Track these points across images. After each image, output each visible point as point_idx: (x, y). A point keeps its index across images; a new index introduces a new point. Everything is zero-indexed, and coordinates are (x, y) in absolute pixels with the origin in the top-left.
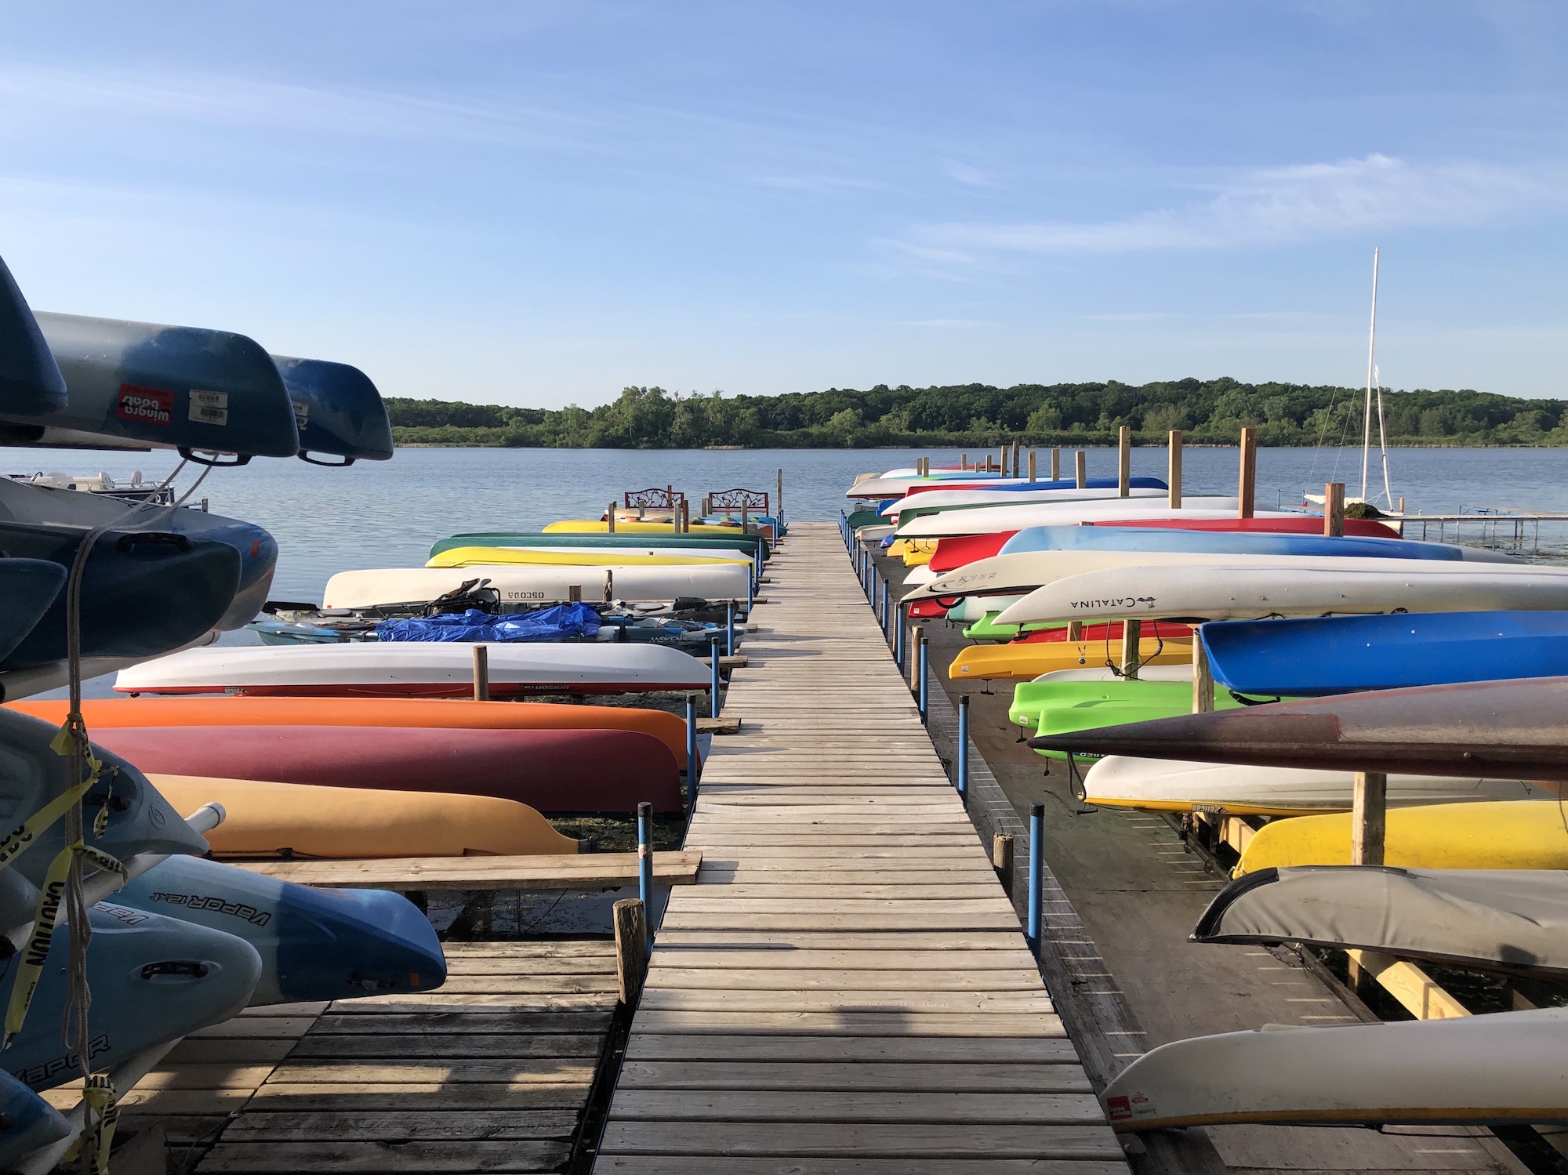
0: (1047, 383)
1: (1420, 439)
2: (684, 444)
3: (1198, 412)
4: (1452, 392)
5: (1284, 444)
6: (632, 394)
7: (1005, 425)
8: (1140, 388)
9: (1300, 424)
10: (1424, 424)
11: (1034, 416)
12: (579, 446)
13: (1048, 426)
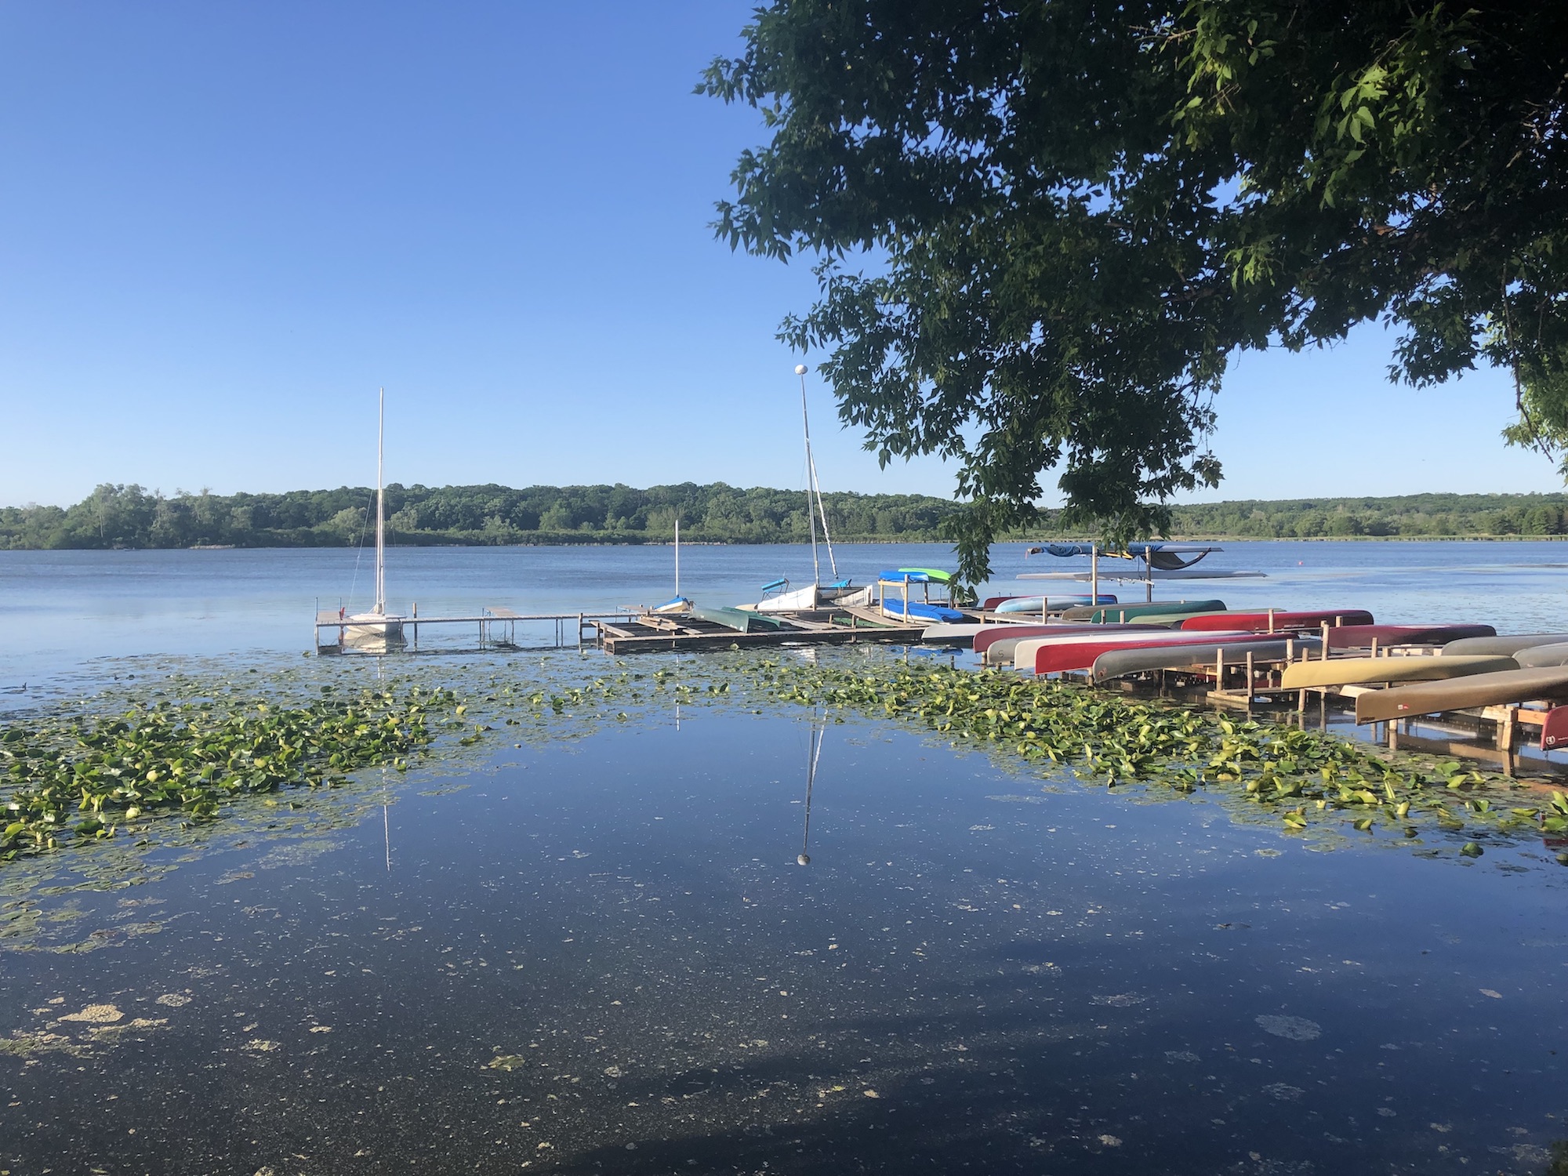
0: (560, 487)
1: (875, 536)
2: (167, 543)
3: (694, 512)
4: (904, 496)
5: (765, 542)
6: (107, 492)
7: (514, 525)
8: (645, 491)
9: (778, 524)
10: (879, 524)
11: (544, 518)
12: (39, 548)
13: (560, 526)
